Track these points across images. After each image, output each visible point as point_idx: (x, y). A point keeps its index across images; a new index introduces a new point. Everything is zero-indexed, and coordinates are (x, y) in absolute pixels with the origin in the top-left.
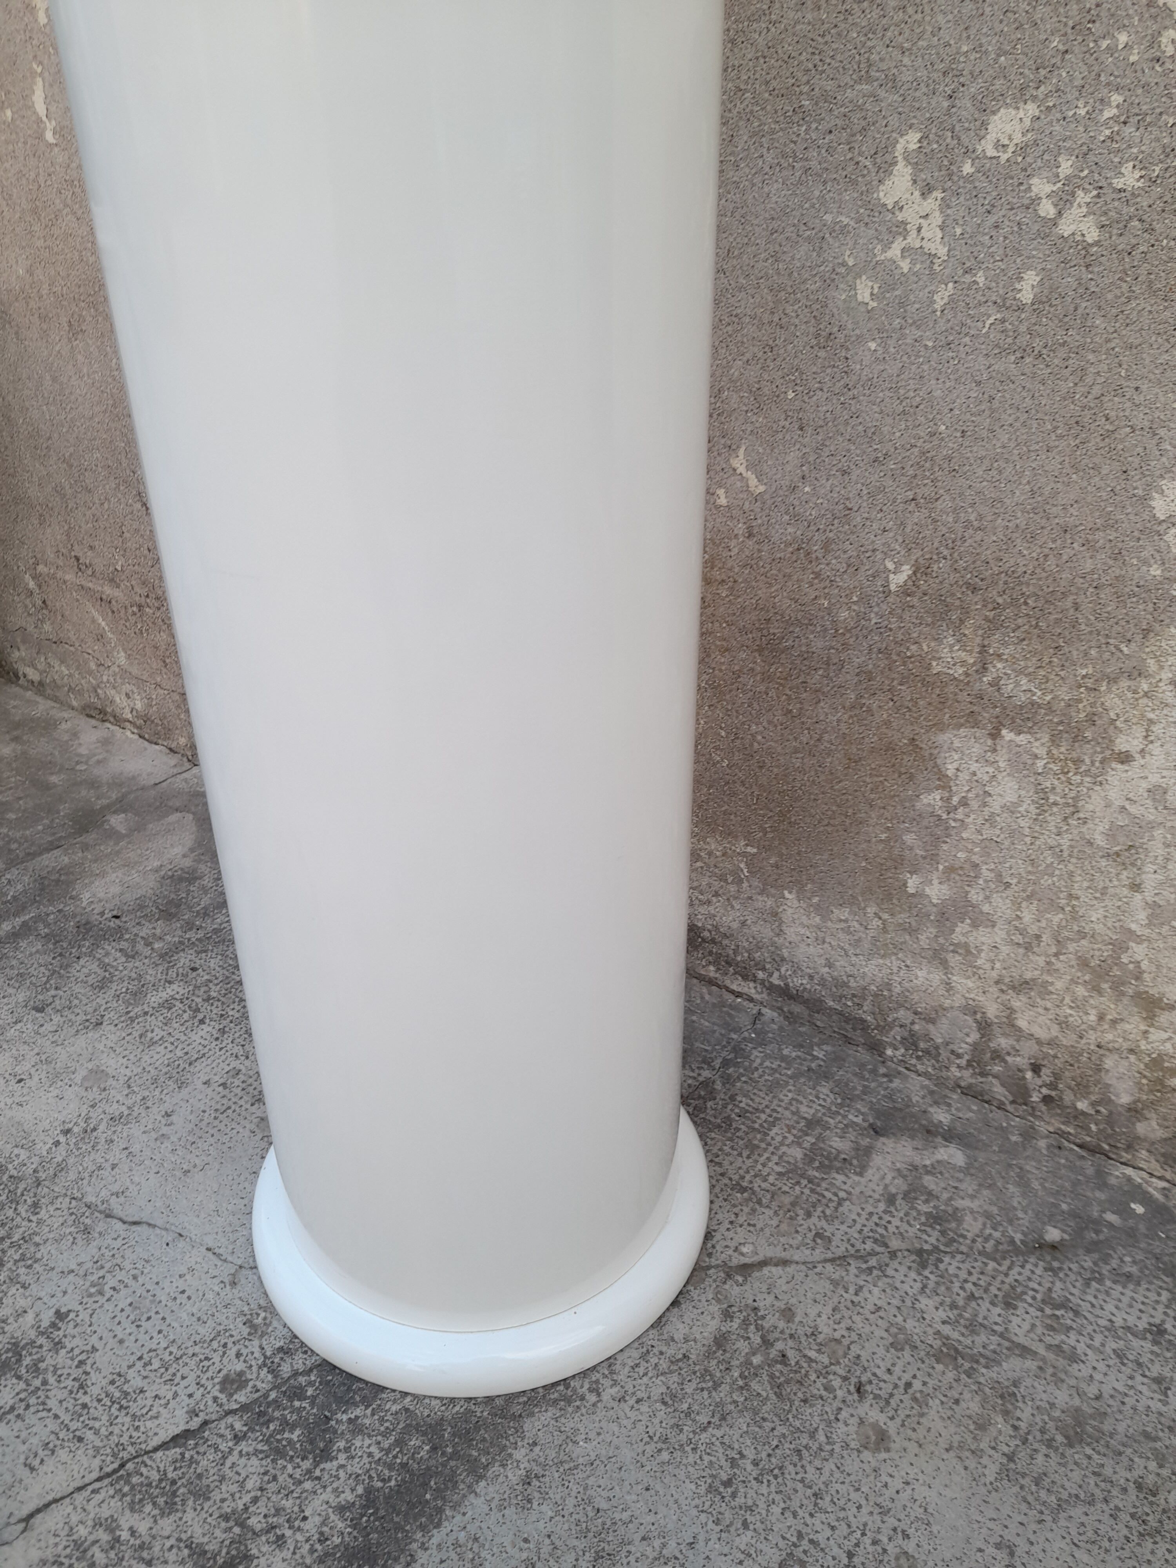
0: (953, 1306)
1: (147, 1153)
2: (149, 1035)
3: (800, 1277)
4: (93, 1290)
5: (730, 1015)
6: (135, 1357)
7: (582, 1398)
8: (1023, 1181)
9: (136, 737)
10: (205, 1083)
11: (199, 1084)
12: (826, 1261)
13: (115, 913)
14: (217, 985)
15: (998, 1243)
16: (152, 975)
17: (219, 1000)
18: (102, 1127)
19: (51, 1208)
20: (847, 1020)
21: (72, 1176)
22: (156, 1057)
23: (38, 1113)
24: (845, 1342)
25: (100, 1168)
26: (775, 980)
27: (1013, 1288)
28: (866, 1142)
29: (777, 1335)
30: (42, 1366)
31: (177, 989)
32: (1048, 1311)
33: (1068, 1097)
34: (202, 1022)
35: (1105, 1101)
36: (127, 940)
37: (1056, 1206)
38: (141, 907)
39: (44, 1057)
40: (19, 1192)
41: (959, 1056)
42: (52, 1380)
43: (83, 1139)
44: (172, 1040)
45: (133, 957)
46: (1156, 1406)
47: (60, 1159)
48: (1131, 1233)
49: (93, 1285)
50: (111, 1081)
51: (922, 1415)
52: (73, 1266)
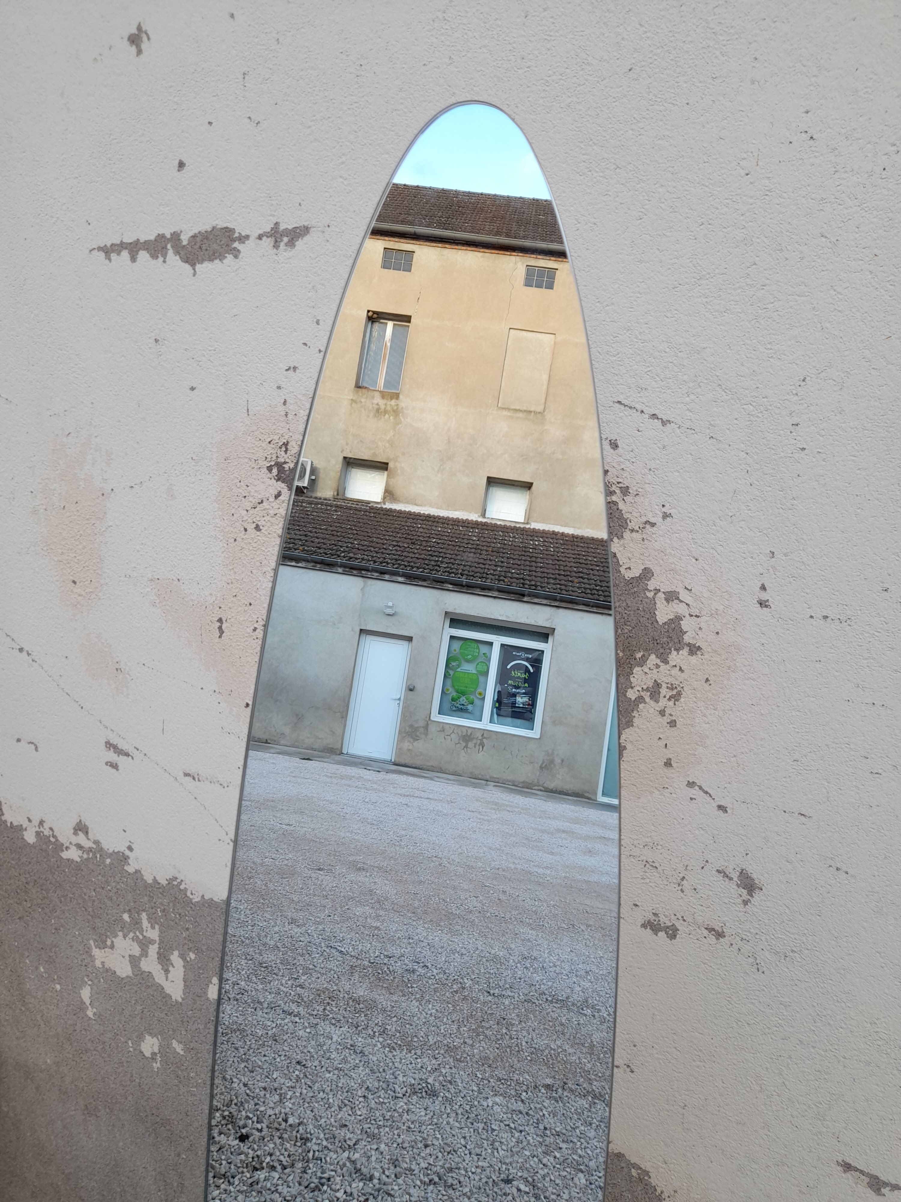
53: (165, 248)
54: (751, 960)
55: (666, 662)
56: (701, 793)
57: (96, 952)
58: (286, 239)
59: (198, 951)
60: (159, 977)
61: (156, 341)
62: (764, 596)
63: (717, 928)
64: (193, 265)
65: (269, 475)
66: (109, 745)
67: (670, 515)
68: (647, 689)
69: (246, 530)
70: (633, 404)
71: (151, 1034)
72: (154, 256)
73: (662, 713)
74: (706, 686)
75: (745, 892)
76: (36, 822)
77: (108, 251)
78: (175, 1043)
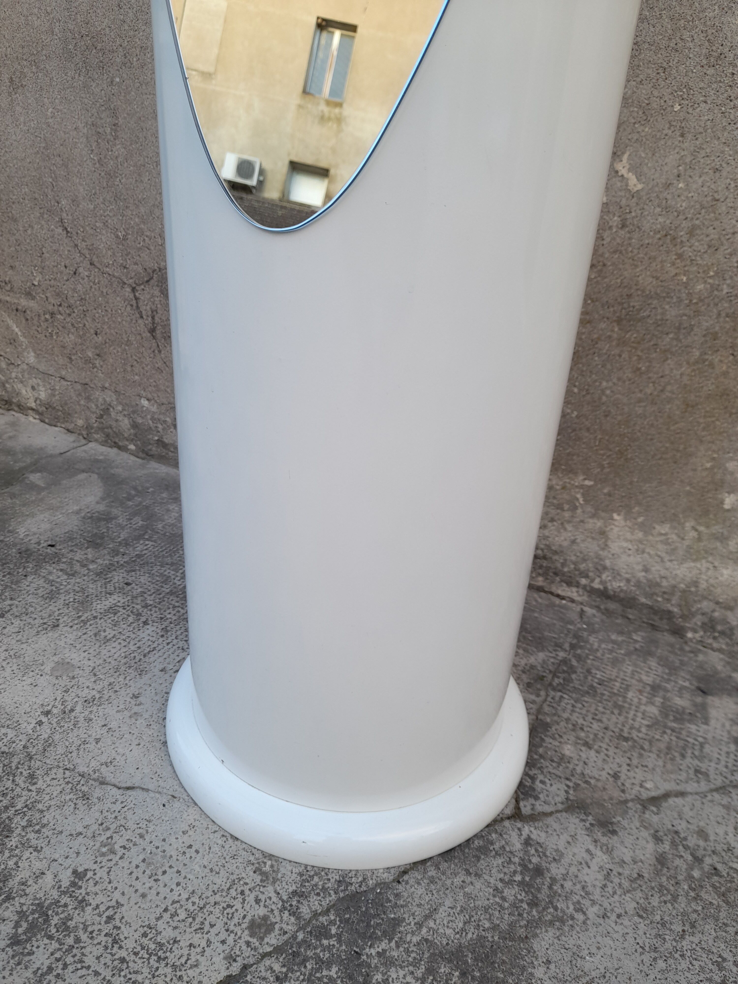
1: (125, 728)
2: (103, 634)
3: (698, 804)
4: (104, 850)
5: (561, 612)
6: (159, 910)
7: (573, 918)
9: (38, 421)
10: (162, 671)
11: (156, 671)
12: (712, 791)
13: (50, 543)
14: (151, 595)
16: (92, 588)
17: (155, 607)
18: (79, 708)
19: (48, 779)
20: (656, 612)
21: (61, 750)
22: (113, 651)
23: (16, 698)
25: (85, 742)
26: (596, 585)
28: (699, 700)
29: (702, 852)
30: (71, 924)
31: (117, 599)
34: (145, 623)
36: (64, 563)
38: (71, 539)
39: (12, 653)
40: (13, 765)
42: (84, 937)
43: (62, 718)
44: (124, 637)
45: (73, 575)
47: (46, 736)
49: (103, 845)
50: (77, 671)
52: (80, 829)
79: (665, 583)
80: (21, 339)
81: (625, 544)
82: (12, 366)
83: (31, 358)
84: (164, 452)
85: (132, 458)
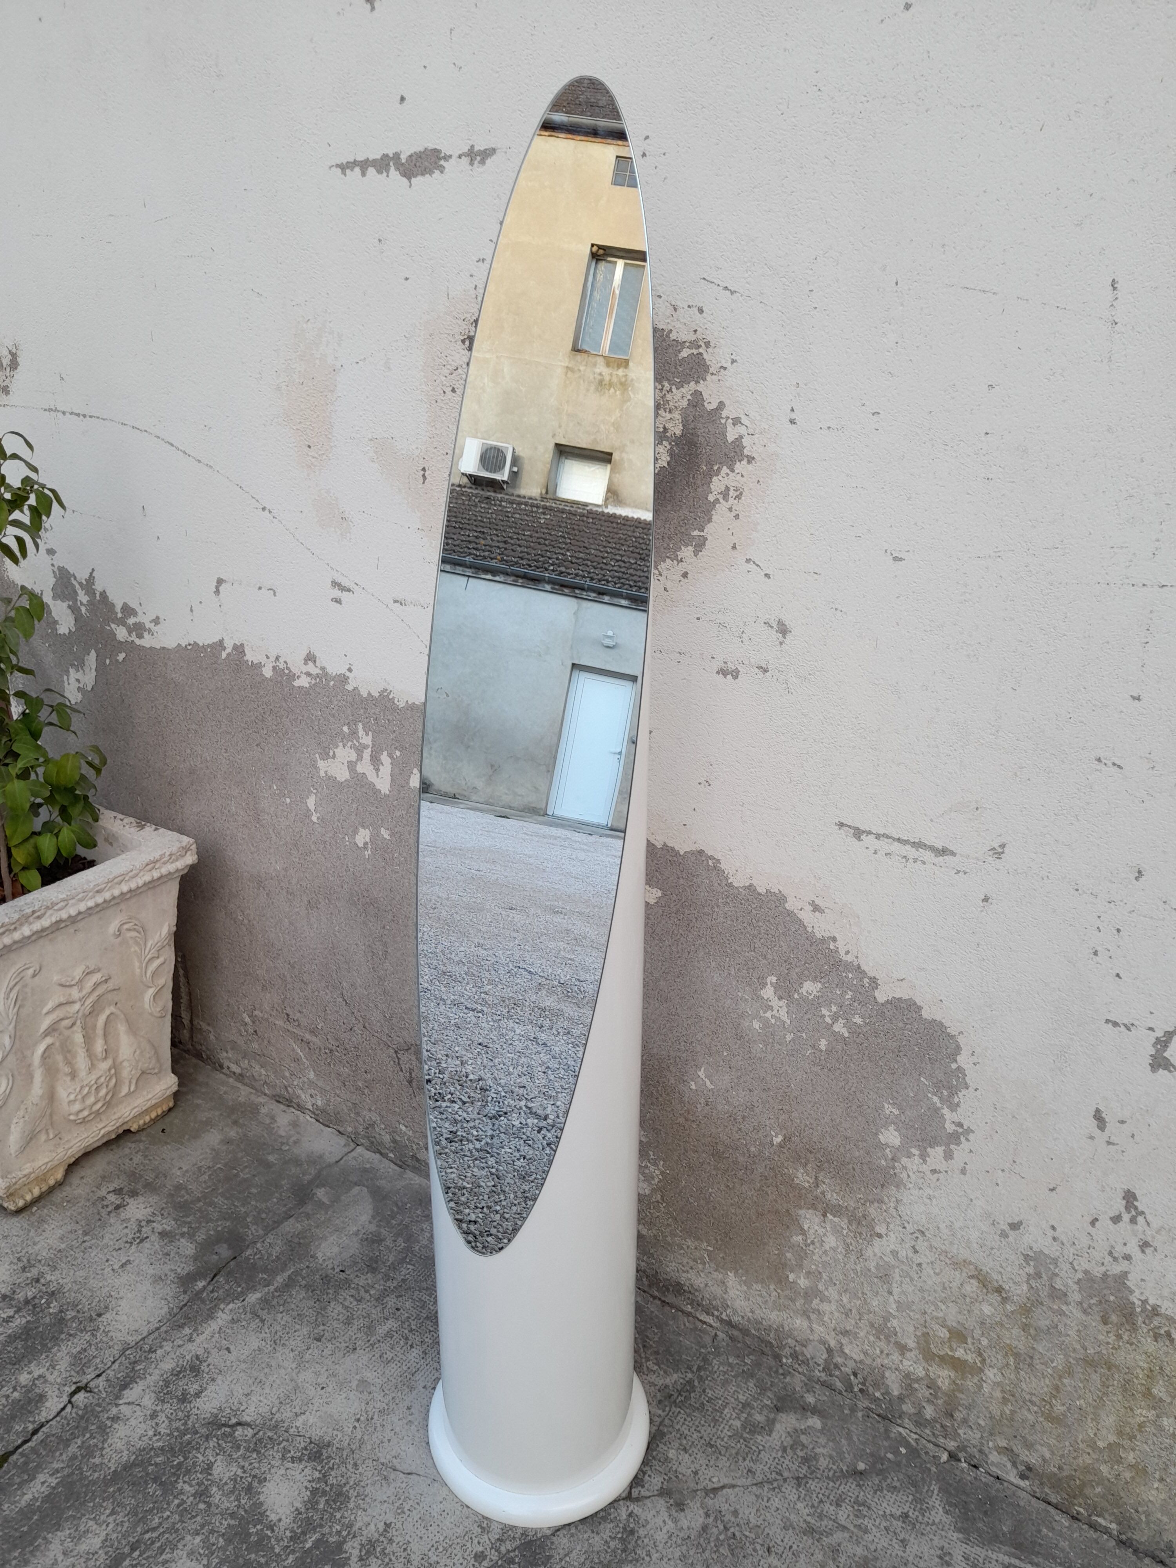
0: (813, 1506)
1: (404, 1432)
2: (385, 1356)
3: (740, 1494)
4: (399, 1511)
5: (700, 1337)
6: (429, 1546)
7: (643, 1559)
8: (849, 1438)
9: (314, 1120)
11: (421, 1388)
12: (753, 1485)
13: (340, 1268)
14: (414, 1320)
15: (835, 1472)
16: (375, 1313)
17: (417, 1331)
18: (376, 1417)
19: (364, 1466)
20: (762, 1341)
21: (369, 1447)
23: (339, 1409)
24: (762, 1527)
25: (382, 1442)
26: (724, 1316)
27: (841, 1496)
28: (772, 1416)
29: (730, 1524)
30: (387, 1551)
31: (391, 1324)
32: (856, 1507)
33: (871, 1390)
34: (412, 1347)
35: (887, 1393)
36: (353, 1288)
37: (864, 1450)
38: (355, 1263)
39: (331, 1372)
40: (344, 1456)
41: (819, 1365)
42: (393, 1559)
43: (368, 1424)
44: (398, 1359)
45: (360, 1301)
46: (900, 1553)
47: (359, 1437)
48: (898, 1464)
49: (398, 1508)
50: (372, 1388)
51: (797, 1562)
52: (386, 1499)
53: (389, 165)
54: (785, 685)
55: (733, 471)
56: (755, 566)
57: (321, 764)
58: (479, 158)
59: (402, 748)
60: (371, 776)
61: (380, 241)
62: (793, 416)
63: (764, 666)
64: (409, 179)
65: (463, 347)
66: (336, 584)
67: (736, 361)
68: (721, 493)
69: (444, 392)
70: (713, 280)
71: (363, 827)
72: (380, 172)
73: (730, 509)
74: (758, 486)
75: (781, 635)
76: (273, 659)
77: (344, 167)
78: (383, 831)
79: (764, 1322)
80: (305, 1060)
81: (738, 1293)
82: (293, 1077)
83: (312, 1075)
84: (417, 1165)
85: (392, 1166)
